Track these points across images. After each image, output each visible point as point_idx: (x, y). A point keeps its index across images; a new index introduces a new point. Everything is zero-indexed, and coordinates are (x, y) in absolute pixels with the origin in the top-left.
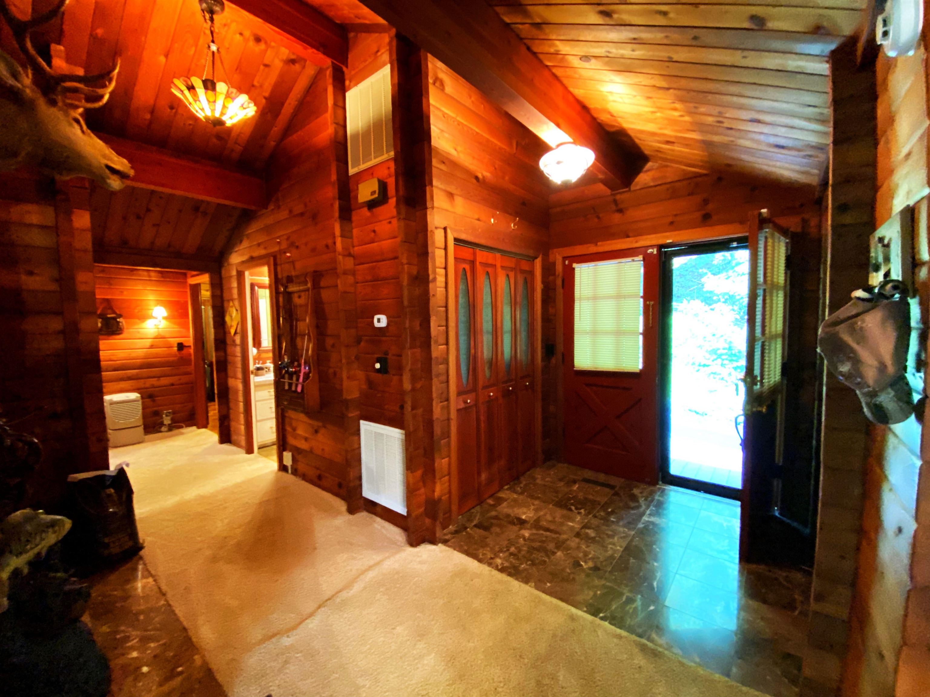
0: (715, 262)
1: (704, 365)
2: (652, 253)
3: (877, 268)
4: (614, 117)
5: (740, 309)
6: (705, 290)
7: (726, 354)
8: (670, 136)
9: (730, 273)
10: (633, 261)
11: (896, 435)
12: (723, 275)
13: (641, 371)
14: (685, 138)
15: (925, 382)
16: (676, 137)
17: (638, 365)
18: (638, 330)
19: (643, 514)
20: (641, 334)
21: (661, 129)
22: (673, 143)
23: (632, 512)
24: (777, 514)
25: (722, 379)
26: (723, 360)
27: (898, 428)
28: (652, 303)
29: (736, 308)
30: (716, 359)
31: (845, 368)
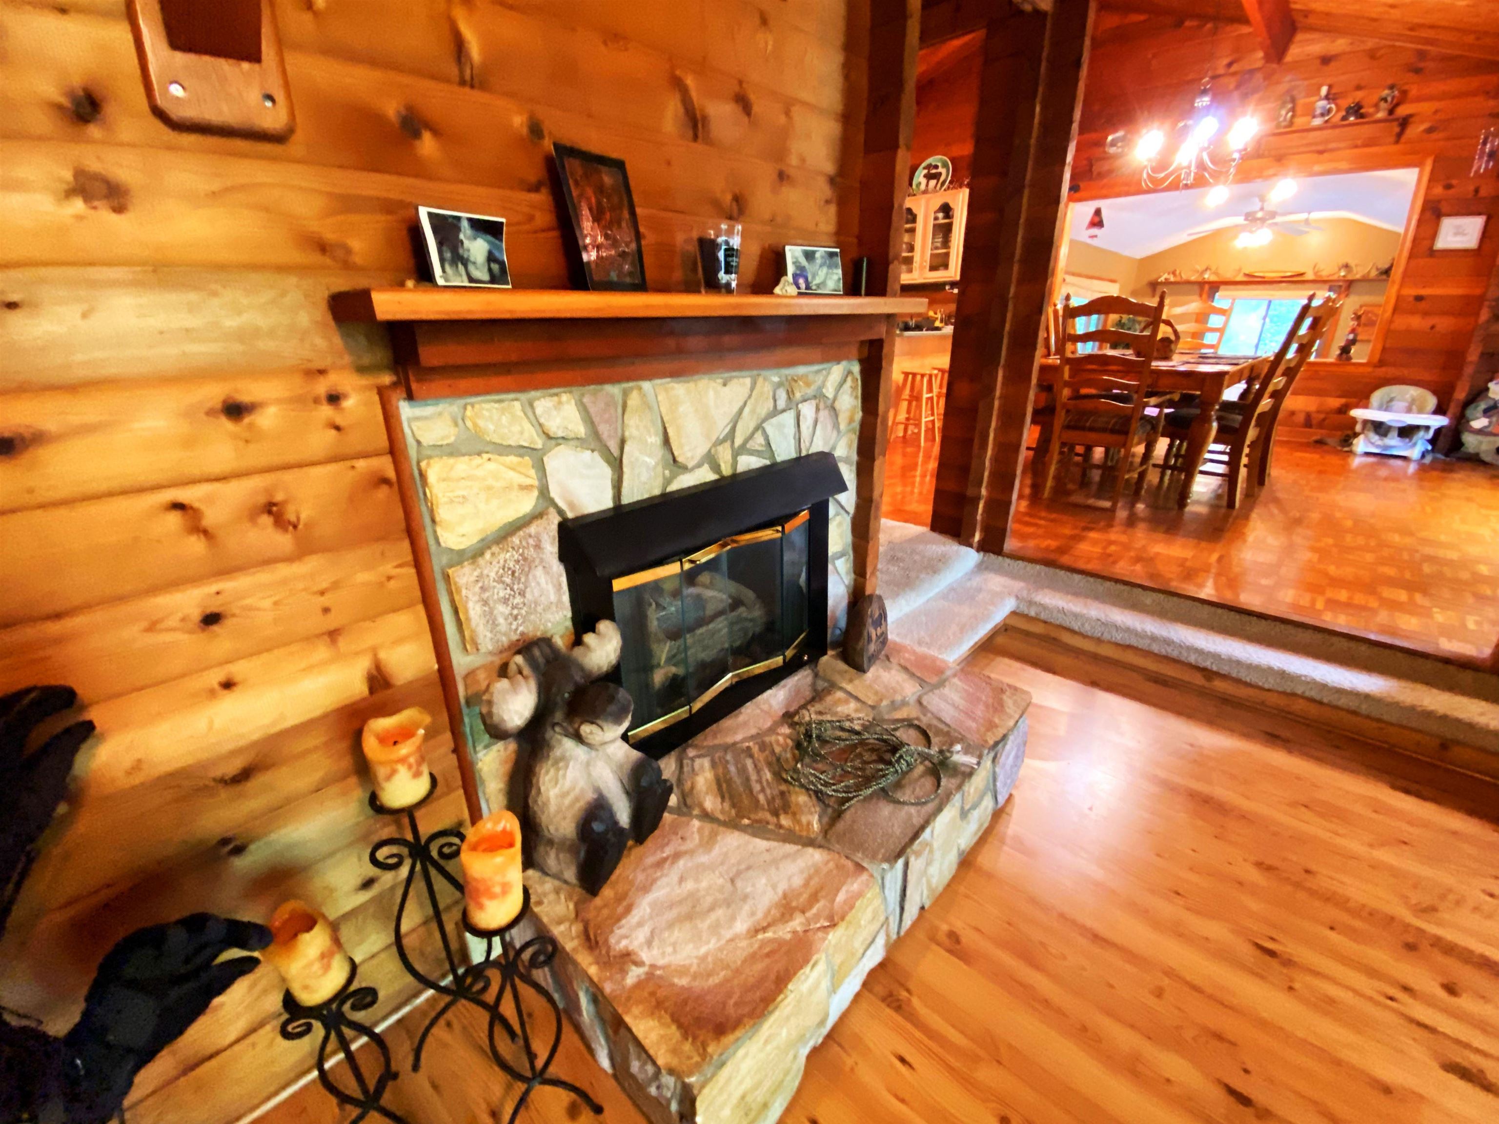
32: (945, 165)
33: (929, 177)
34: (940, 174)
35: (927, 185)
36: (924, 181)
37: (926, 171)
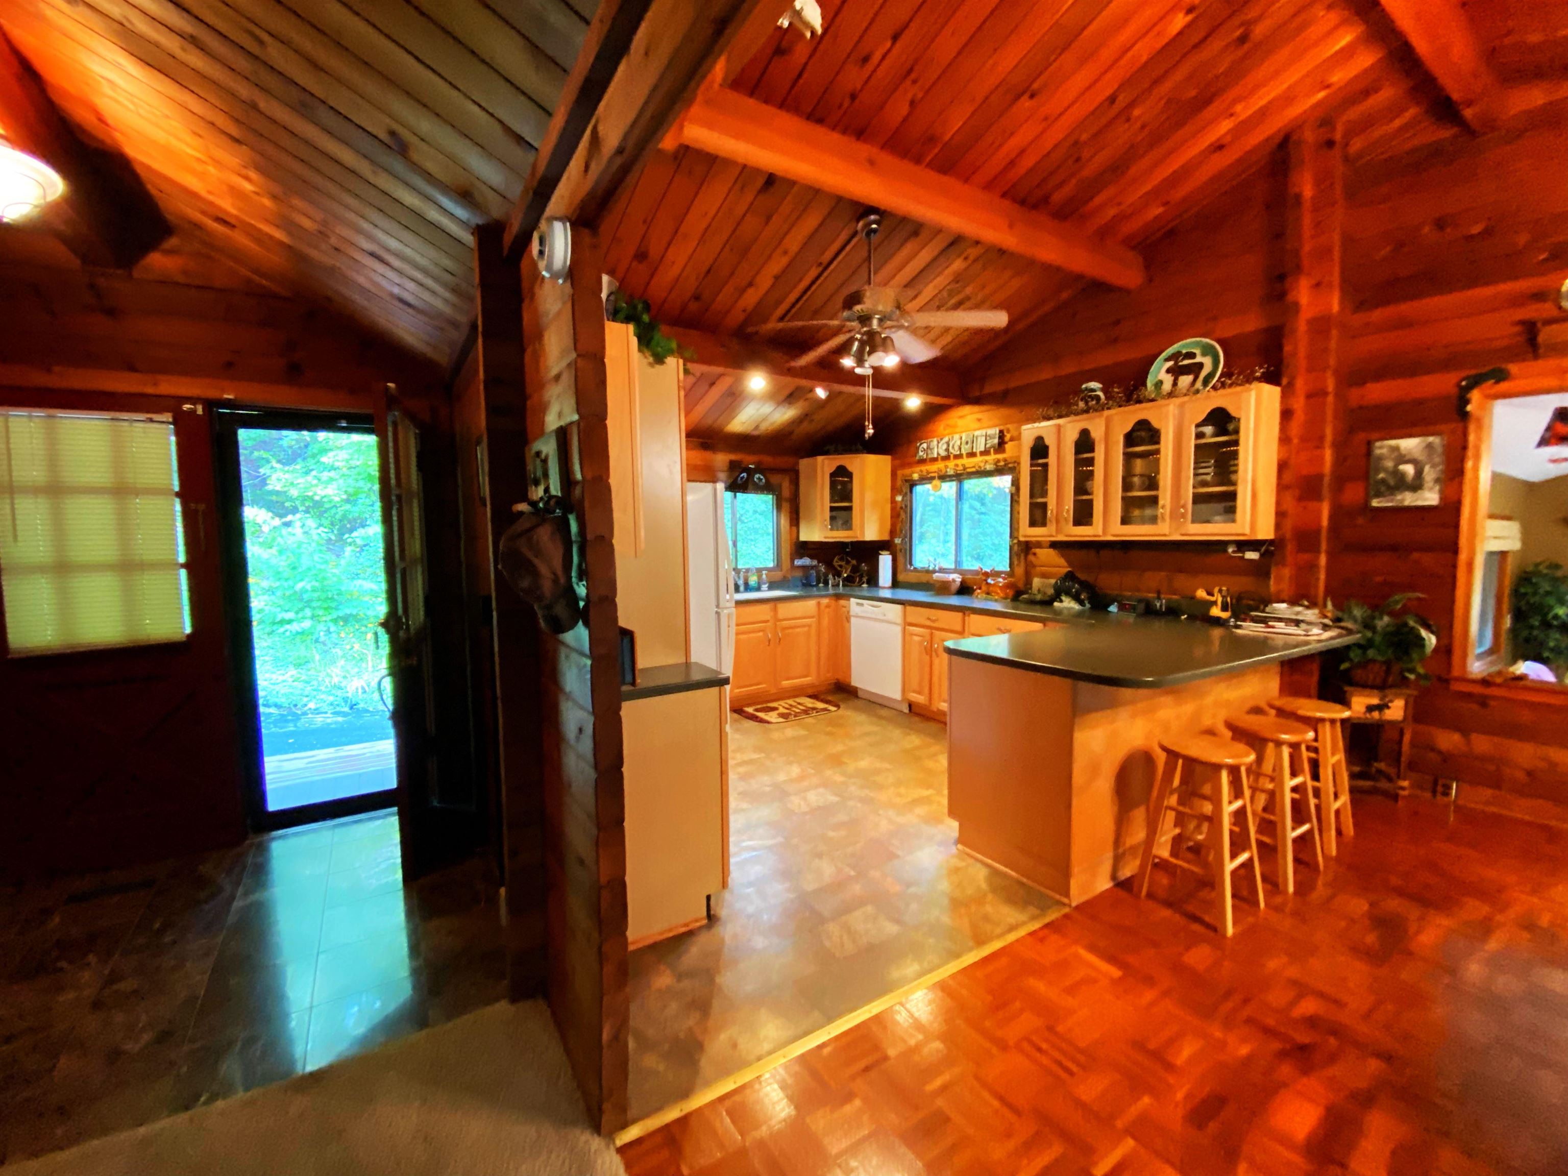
0: (285, 443)
1: (282, 622)
2: (194, 411)
3: (537, 483)
4: (107, 124)
5: (332, 524)
6: (269, 488)
7: (319, 599)
8: (231, 215)
9: (311, 462)
10: (151, 420)
11: (567, 646)
12: (299, 465)
13: (188, 636)
14: (260, 230)
15: (587, 589)
16: (237, 217)
17: (184, 628)
18: (177, 560)
19: (233, 898)
20: (183, 566)
21: (210, 192)
22: (233, 226)
23: (206, 907)
24: (435, 803)
25: (317, 641)
26: (314, 608)
27: (569, 637)
28: (202, 507)
29: (326, 522)
30: (301, 610)
31: (525, 583)
32: (1208, 351)
33: (1176, 372)
34: (1200, 366)
35: (1175, 384)
36: (1168, 380)
37: (1170, 364)
